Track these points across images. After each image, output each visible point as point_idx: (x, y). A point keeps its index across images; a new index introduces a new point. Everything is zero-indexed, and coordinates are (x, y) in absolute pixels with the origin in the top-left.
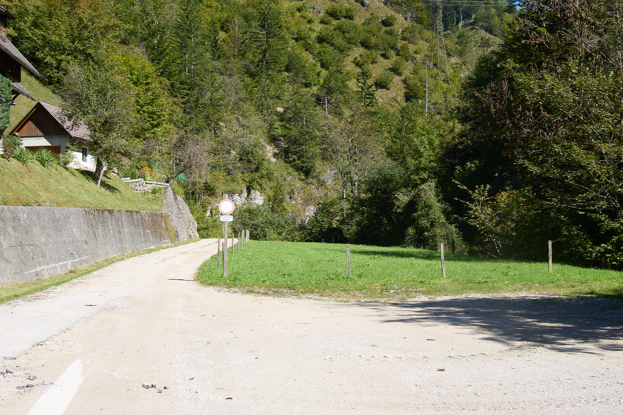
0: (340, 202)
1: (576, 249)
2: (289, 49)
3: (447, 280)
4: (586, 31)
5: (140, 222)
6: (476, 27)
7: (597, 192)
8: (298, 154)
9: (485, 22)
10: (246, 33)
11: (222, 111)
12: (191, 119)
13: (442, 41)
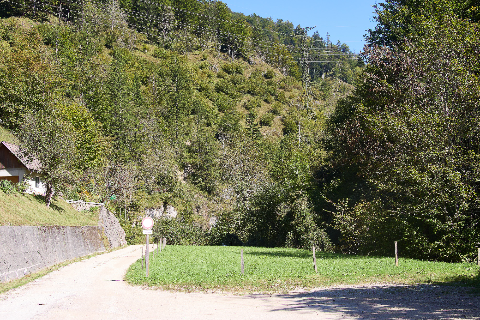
0: (236, 214)
1: (416, 246)
2: (194, 97)
3: (319, 275)
4: (416, 81)
5: (81, 234)
6: (335, 77)
7: (429, 202)
8: (203, 177)
9: (341, 73)
10: (161, 86)
11: (144, 146)
12: (120, 152)
13: (310, 89)
